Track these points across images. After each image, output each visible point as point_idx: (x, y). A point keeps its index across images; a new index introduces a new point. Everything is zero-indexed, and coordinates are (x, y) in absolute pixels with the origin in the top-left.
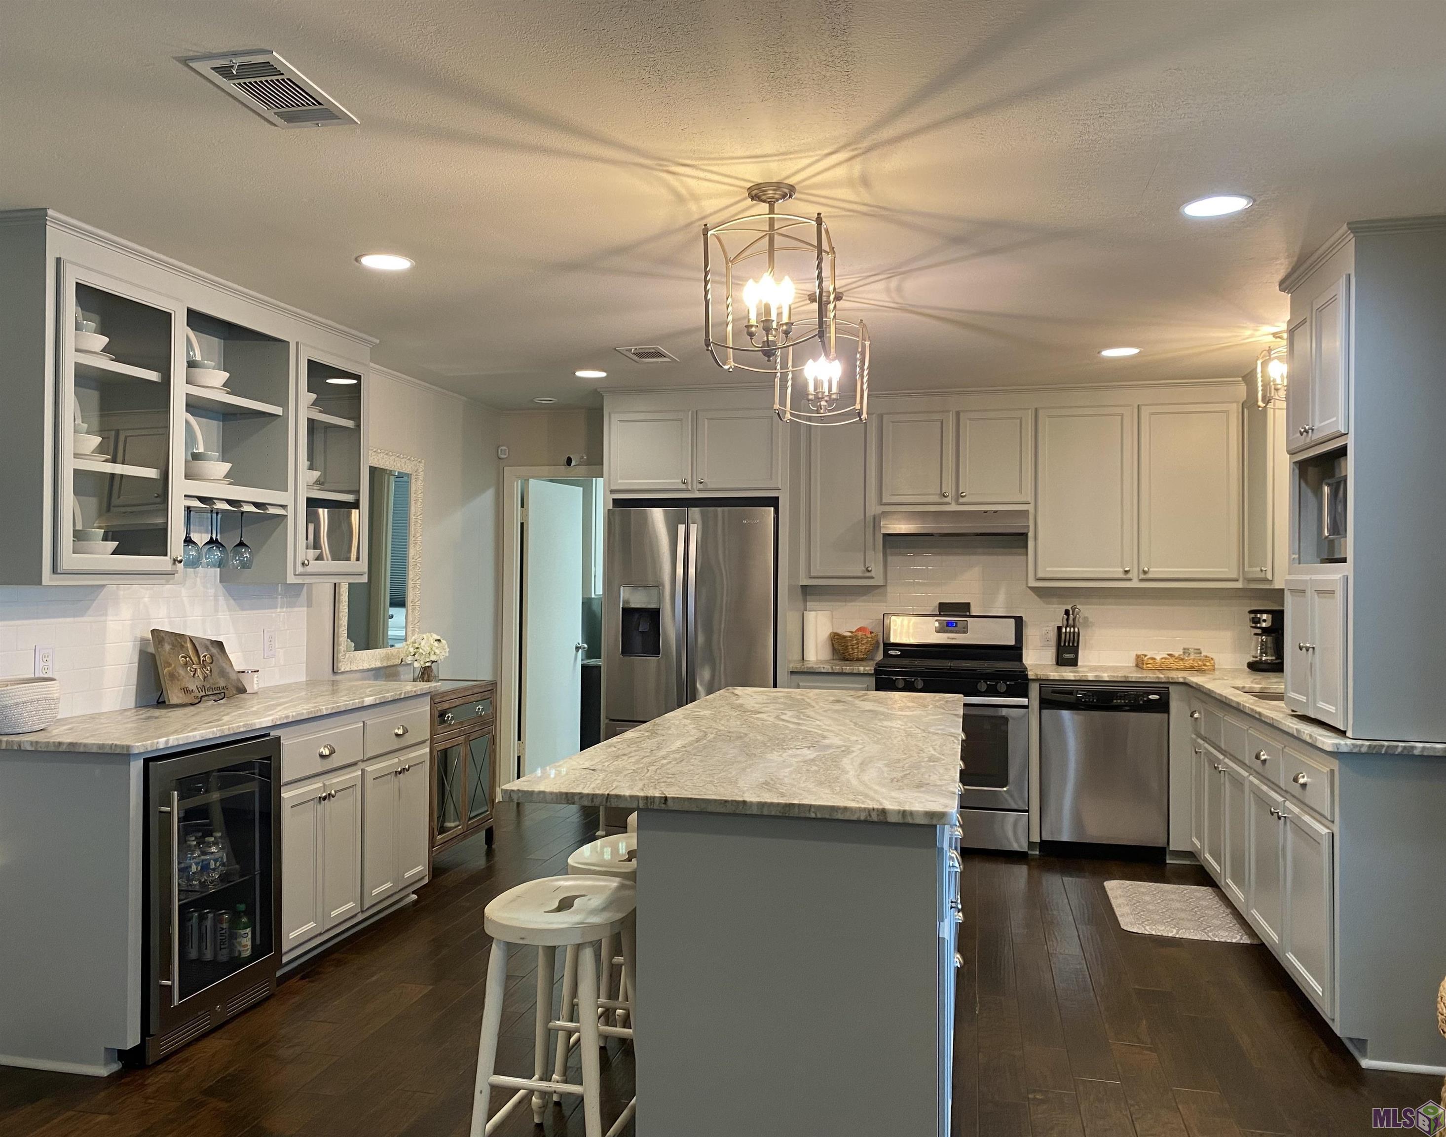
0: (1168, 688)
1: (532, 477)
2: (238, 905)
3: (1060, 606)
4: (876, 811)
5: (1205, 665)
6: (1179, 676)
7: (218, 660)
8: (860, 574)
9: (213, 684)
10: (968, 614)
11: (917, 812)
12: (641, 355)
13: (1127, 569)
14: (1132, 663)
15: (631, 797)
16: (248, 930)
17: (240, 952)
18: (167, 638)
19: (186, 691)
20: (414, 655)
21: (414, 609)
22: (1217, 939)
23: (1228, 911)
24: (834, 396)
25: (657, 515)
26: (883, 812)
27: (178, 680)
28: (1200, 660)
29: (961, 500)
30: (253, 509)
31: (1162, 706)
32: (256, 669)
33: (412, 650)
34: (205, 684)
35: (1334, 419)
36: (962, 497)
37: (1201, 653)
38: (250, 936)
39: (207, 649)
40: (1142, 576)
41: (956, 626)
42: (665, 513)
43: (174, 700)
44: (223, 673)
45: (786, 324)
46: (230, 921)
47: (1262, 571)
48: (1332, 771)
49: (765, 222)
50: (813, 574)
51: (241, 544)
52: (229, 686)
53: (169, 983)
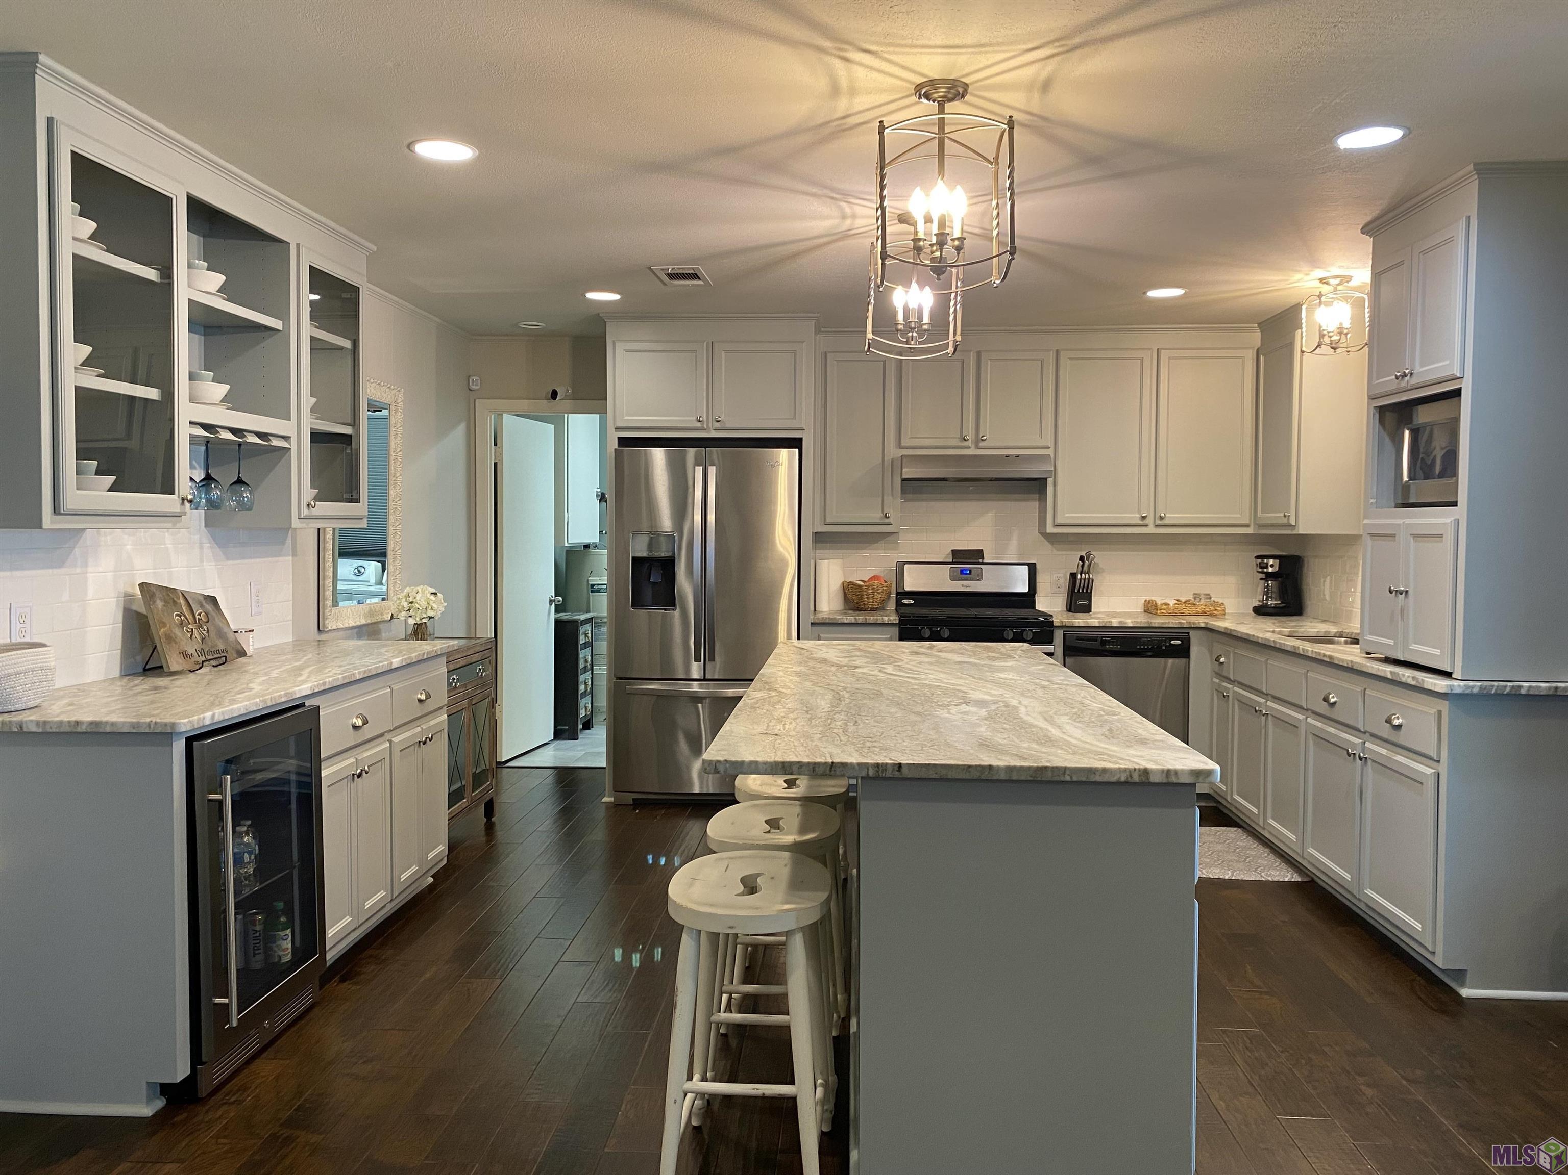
0: (1188, 633)
1: (507, 412)
2: (275, 904)
3: (1073, 553)
4: (1137, 771)
5: (1216, 610)
6: (1201, 621)
7: (214, 619)
8: (878, 521)
9: (212, 647)
10: (981, 561)
11: (1182, 770)
12: (672, 276)
13: (1144, 515)
14: (1140, 609)
15: (859, 764)
16: (288, 932)
17: (280, 957)
18: (158, 594)
19: (185, 655)
20: (409, 610)
21: (395, 559)
22: (1270, 879)
23: (1267, 850)
24: (925, 327)
25: (658, 455)
26: (1146, 772)
27: (176, 643)
28: (1212, 605)
29: (982, 444)
30: (256, 440)
31: (1183, 651)
32: (251, 628)
33: (405, 605)
34: (204, 646)
35: (1447, 362)
36: (983, 440)
37: (1210, 598)
38: (290, 938)
39: (202, 606)
40: (1158, 522)
41: (970, 573)
42: (667, 453)
43: (174, 667)
44: (221, 635)
45: (958, 239)
46: (265, 922)
47: (1285, 516)
48: (1440, 712)
49: (934, 124)
50: (828, 521)
51: (239, 482)
52: (229, 649)
53: (226, 1001)
